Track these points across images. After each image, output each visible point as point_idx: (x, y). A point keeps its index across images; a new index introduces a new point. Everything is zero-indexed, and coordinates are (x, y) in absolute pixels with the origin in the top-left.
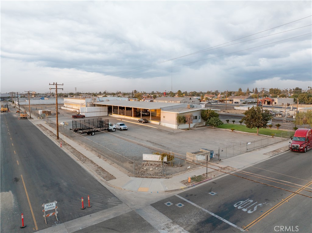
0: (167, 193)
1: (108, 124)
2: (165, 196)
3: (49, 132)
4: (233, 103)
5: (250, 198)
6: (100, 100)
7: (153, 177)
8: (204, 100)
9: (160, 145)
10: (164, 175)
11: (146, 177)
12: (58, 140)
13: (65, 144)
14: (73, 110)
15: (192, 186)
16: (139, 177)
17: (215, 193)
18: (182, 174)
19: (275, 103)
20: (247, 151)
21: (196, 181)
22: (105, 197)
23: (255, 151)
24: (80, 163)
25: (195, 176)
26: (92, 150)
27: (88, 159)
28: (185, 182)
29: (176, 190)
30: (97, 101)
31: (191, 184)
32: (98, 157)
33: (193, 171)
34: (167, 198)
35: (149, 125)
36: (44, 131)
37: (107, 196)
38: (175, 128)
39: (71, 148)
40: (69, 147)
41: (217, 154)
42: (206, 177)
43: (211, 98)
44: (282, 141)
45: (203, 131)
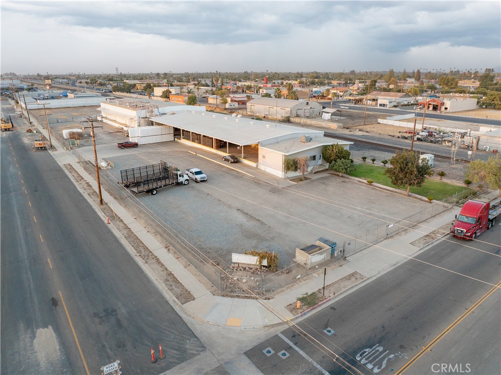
0: (267, 328)
1: (177, 175)
2: (263, 335)
3: (85, 186)
4: (376, 104)
5: (380, 342)
6: (160, 113)
7: (247, 297)
8: (330, 97)
9: (258, 220)
10: (263, 292)
11: (238, 296)
12: (102, 207)
13: (114, 217)
14: (117, 125)
15: (302, 316)
16: (227, 296)
17: (333, 332)
18: (289, 290)
19: (446, 108)
20: (388, 237)
21: (307, 305)
22: (182, 337)
23: (399, 236)
24: (140, 261)
25: (307, 294)
26: (156, 233)
27: (151, 254)
28: (292, 308)
29: (279, 324)
30: (156, 114)
31: (301, 311)
32: (166, 251)
33: (304, 282)
34: (266, 341)
35: (239, 168)
36: (77, 181)
37: (184, 336)
38: (281, 177)
39: (123, 226)
40: (121, 224)
41: (341, 251)
42: (322, 297)
43: (341, 94)
44: (443, 212)
45: (324, 183)
